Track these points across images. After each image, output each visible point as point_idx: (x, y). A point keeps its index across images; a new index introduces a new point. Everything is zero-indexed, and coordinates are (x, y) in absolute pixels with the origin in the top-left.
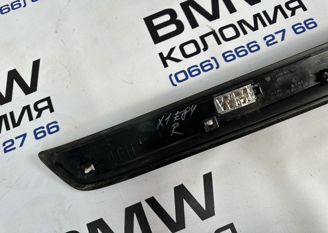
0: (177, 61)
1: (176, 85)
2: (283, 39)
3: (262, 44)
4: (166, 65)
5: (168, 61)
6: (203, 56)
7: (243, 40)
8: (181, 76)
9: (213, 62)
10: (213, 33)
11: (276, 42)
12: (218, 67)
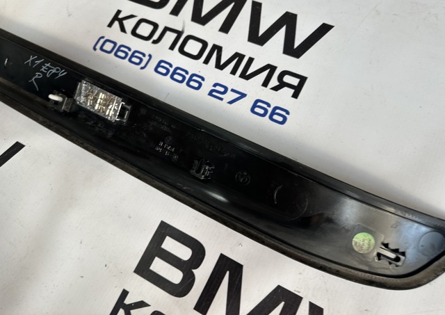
0: (123, 29)
1: (95, 49)
2: (231, 102)
3: (207, 86)
4: (110, 25)
5: (116, 24)
6: (146, 47)
7: (194, 67)
8: (108, 46)
9: (145, 59)
10: (179, 33)
11: (221, 99)
12: (142, 68)
